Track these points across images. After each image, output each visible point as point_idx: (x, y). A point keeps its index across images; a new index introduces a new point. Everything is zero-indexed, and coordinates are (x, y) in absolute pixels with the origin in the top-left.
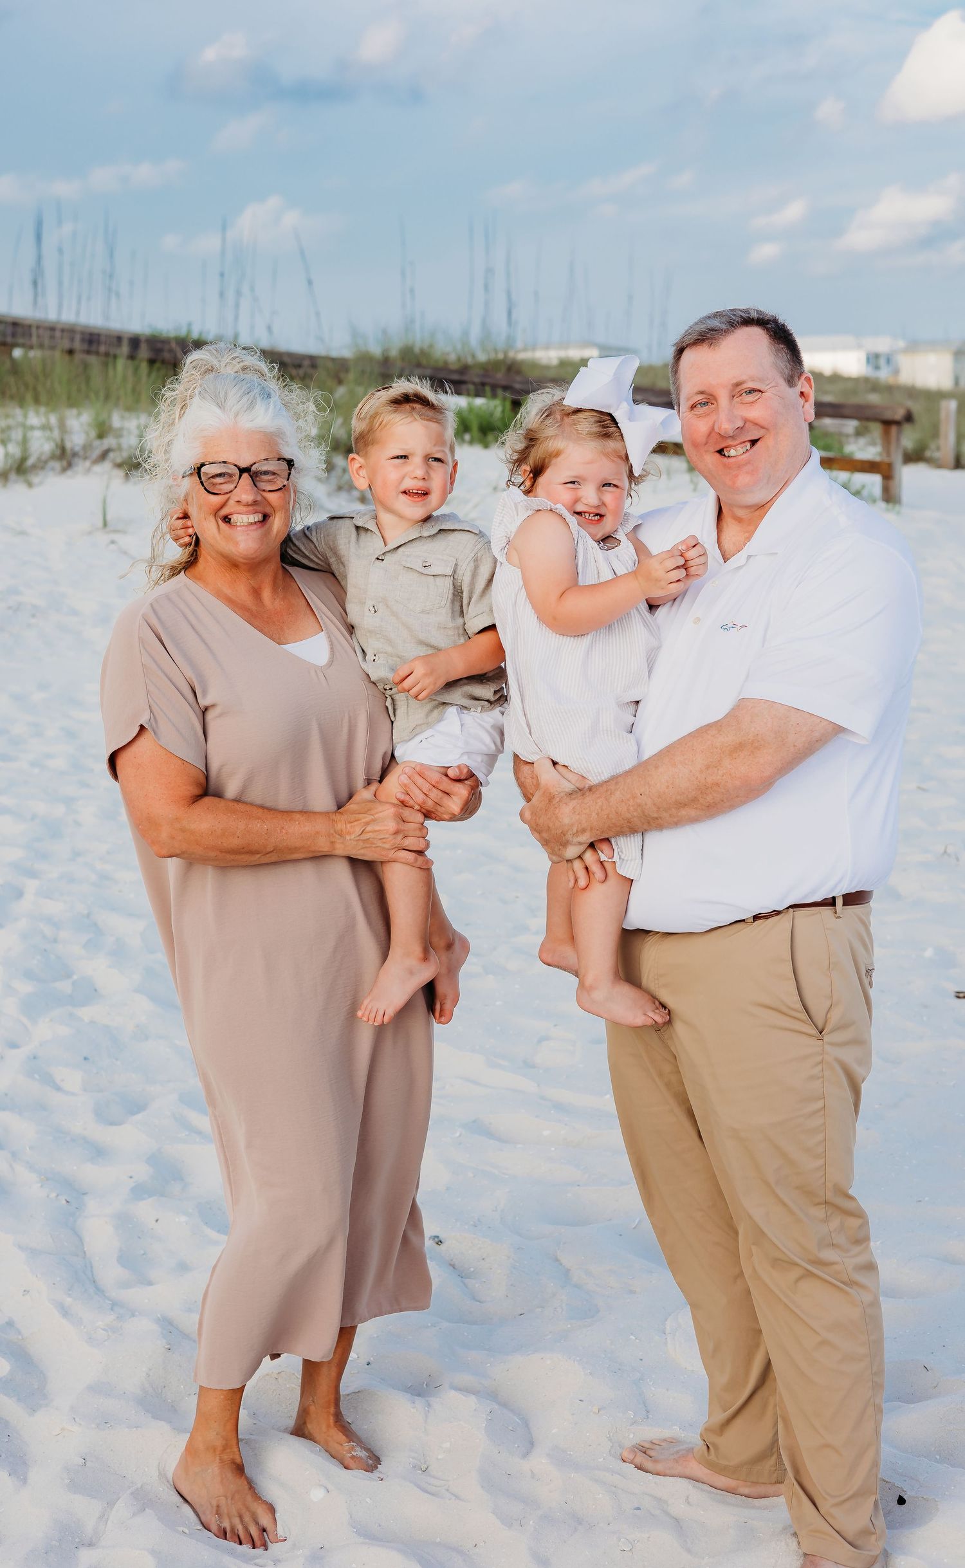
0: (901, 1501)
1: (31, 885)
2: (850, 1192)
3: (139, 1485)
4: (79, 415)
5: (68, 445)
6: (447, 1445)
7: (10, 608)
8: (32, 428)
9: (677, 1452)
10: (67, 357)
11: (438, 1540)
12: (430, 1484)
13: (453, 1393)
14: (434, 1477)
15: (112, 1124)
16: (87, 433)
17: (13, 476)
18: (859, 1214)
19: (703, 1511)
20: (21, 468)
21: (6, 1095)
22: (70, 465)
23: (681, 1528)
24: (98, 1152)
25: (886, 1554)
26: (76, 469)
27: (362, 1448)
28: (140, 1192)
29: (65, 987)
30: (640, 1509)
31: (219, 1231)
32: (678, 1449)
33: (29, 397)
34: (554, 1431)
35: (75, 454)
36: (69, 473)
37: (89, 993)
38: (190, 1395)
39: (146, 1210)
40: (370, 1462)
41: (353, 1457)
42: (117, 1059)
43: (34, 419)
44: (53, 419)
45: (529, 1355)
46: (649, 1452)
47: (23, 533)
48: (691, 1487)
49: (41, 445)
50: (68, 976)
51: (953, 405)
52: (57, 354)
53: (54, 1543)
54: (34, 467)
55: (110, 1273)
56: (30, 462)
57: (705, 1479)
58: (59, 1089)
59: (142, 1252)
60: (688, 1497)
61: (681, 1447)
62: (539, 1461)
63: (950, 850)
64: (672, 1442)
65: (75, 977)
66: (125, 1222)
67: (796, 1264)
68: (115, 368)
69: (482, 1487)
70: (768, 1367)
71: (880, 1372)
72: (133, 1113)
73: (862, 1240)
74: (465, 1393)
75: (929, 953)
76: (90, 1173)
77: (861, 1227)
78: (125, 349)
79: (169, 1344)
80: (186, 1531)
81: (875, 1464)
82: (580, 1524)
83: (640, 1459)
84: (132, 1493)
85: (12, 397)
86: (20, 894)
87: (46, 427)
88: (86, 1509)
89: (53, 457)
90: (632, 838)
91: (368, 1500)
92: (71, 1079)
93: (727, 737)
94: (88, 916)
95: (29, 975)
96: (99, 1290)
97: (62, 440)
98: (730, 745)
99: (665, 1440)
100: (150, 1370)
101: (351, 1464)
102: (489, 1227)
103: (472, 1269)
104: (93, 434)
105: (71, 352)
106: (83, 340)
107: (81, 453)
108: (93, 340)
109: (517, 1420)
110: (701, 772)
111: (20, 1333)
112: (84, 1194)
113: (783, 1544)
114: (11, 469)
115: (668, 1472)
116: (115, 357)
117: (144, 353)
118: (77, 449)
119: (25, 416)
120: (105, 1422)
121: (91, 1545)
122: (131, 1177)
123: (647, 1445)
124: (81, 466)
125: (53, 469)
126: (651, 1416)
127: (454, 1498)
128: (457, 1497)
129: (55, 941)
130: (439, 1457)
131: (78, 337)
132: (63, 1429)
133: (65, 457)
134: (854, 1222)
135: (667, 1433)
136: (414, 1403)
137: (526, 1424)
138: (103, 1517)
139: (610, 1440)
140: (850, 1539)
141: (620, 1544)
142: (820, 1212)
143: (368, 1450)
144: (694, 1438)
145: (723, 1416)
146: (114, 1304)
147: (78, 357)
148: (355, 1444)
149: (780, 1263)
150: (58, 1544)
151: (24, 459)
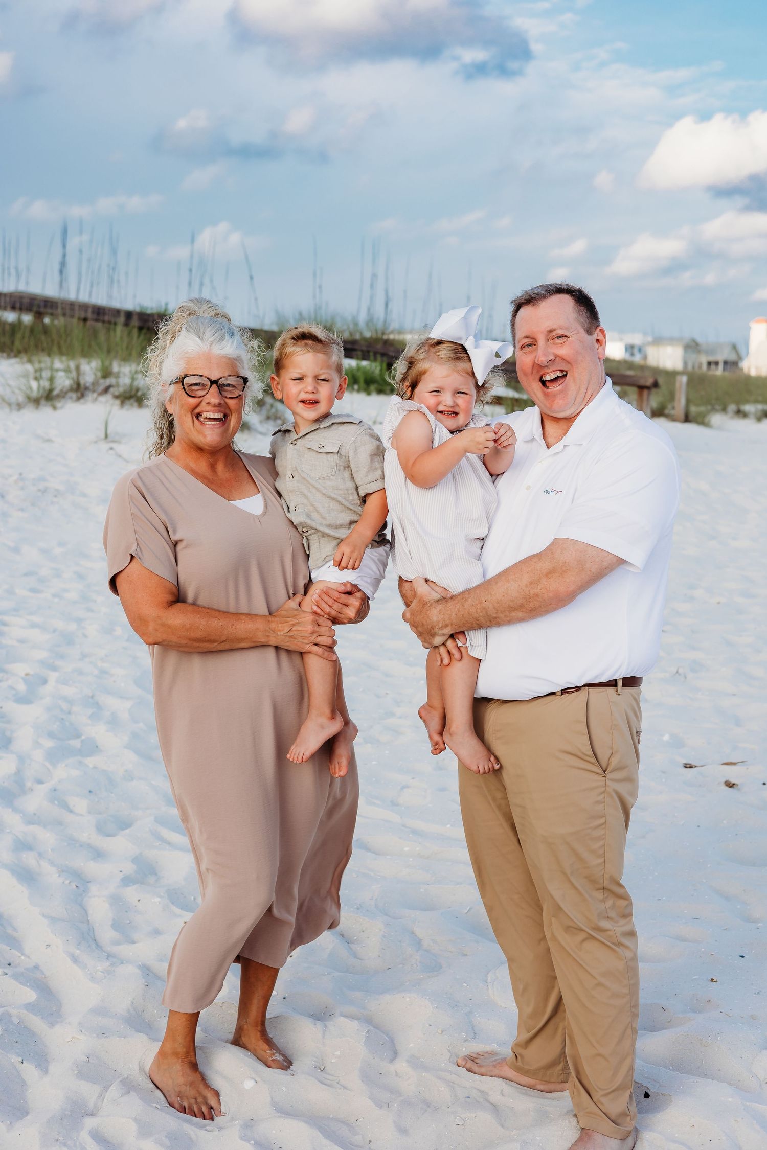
0: (647, 1095)
1: (53, 676)
2: (622, 882)
3: (126, 1076)
4: (89, 363)
5: (82, 382)
6: (338, 1053)
7: (39, 490)
8: (57, 370)
9: (496, 1060)
10: (82, 323)
11: (331, 1116)
12: (326, 1079)
13: (342, 1018)
14: (329, 1074)
15: (109, 835)
16: (95, 375)
17: (43, 402)
18: (626, 897)
19: (513, 1100)
20: (49, 397)
21: (35, 814)
22: (83, 396)
23: (498, 1111)
24: (98, 854)
25: (636, 1130)
26: (87, 398)
27: (280, 1054)
28: (127, 881)
29: (76, 743)
30: (469, 1098)
31: (181, 909)
32: (495, 1058)
33: (55, 348)
34: (411, 1045)
35: (86, 388)
36: (82, 401)
37: (92, 748)
38: (160, 1017)
39: (131, 894)
40: (285, 1064)
41: (273, 1060)
42: (112, 793)
43: (58, 364)
44: (72, 365)
45: (394, 994)
46: (476, 1060)
47: (49, 440)
48: (504, 1084)
49: (63, 381)
50: (78, 736)
51: (684, 379)
52: (75, 321)
53: (67, 1112)
54: (58, 396)
55: (106, 935)
56: (55, 393)
57: (514, 1079)
58: (71, 811)
59: (129, 922)
60: (502, 1090)
61: (498, 1058)
62: (401, 1065)
63: (680, 671)
64: (492, 1054)
65: (83, 737)
66: (116, 901)
67: (582, 930)
68: (115, 330)
69: (362, 1081)
70: (560, 1001)
71: (636, 1006)
72: (123, 829)
73: (627, 915)
74: (351, 1019)
75: (666, 738)
76: (92, 868)
77: (627, 906)
78: (122, 319)
79: (147, 982)
80: (159, 1107)
81: (631, 1068)
82: (429, 1107)
83: (470, 1064)
84: (121, 1081)
85: (43, 350)
86: (45, 682)
87: (67, 370)
88: (89, 1091)
89: (71, 389)
90: (479, 631)
91: (284, 1088)
92: (80, 805)
93: (545, 563)
94: (92, 697)
95: (51, 735)
96: (98, 946)
97: (78, 378)
98: (546, 569)
99: (487, 1053)
100: (134, 999)
101: (273, 1064)
102: (367, 910)
103: (355, 938)
104: (99, 374)
105: (85, 320)
106: (93, 312)
107: (91, 388)
108: (100, 313)
109: (387, 1038)
110: (526, 586)
111: (43, 974)
112: (88, 882)
113: (567, 1121)
114: (42, 397)
115: (488, 1073)
116: (115, 324)
117: (135, 322)
118: (88, 385)
119: (52, 363)
120: (103, 1033)
121: (92, 1115)
122: (121, 872)
123: (475, 1056)
124: (90, 396)
125: (71, 398)
126: (477, 1037)
127: (342, 1088)
128: (345, 1088)
129: (69, 713)
130: (333, 1061)
131: (90, 310)
132: (73, 1038)
133: (79, 390)
134: (623, 903)
135: (488, 1048)
136: (315, 1025)
137: (392, 1041)
138: (101, 1096)
139: (449, 1051)
140: (612, 1118)
141: (456, 1120)
142: (600, 895)
143: (283, 1055)
144: (507, 1052)
145: (526, 1036)
146: (109, 956)
147: (89, 323)
148: (275, 1051)
149: (572, 929)
150: (70, 1113)
151: (51, 391)
